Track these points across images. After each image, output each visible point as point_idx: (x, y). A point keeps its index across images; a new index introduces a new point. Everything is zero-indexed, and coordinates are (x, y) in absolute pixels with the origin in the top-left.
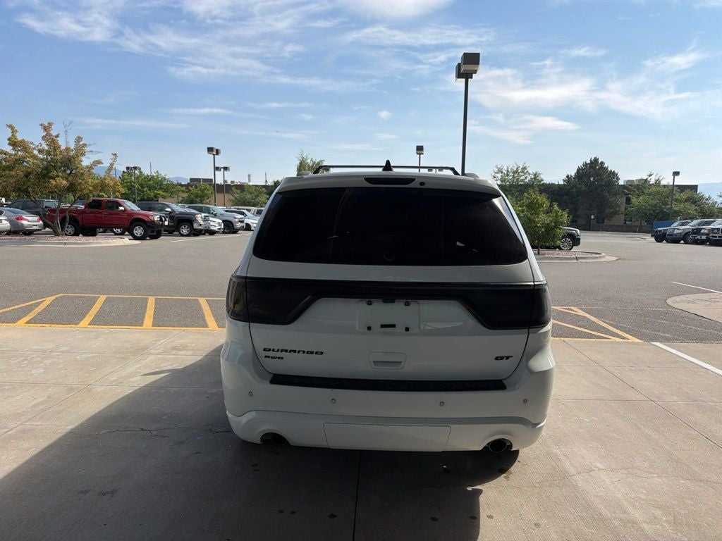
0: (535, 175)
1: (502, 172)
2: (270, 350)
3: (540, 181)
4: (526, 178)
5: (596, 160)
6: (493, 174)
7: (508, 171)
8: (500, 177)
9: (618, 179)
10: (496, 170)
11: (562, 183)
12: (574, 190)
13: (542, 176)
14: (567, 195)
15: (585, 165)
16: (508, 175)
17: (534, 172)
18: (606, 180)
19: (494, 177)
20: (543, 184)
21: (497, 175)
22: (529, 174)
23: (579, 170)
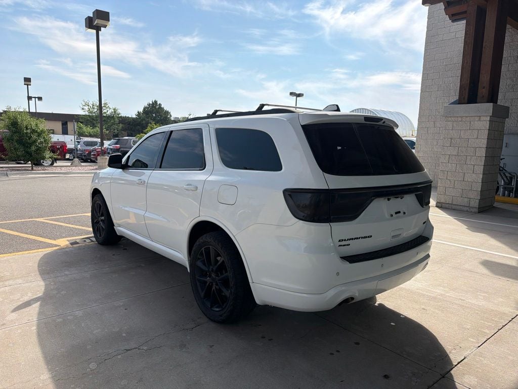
0: (114, 109)
1: (88, 106)
2: (343, 240)
3: (118, 115)
4: (107, 111)
5: (156, 102)
6: (81, 106)
7: (93, 105)
8: (87, 109)
9: (171, 116)
10: (84, 104)
11: (134, 116)
12: (144, 122)
13: (119, 111)
14: (139, 126)
15: (149, 105)
16: (94, 108)
17: (114, 107)
18: (164, 116)
19: (83, 109)
20: (121, 116)
21: (85, 107)
22: (110, 108)
23: (144, 109)
